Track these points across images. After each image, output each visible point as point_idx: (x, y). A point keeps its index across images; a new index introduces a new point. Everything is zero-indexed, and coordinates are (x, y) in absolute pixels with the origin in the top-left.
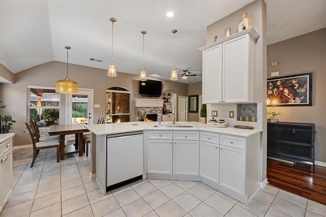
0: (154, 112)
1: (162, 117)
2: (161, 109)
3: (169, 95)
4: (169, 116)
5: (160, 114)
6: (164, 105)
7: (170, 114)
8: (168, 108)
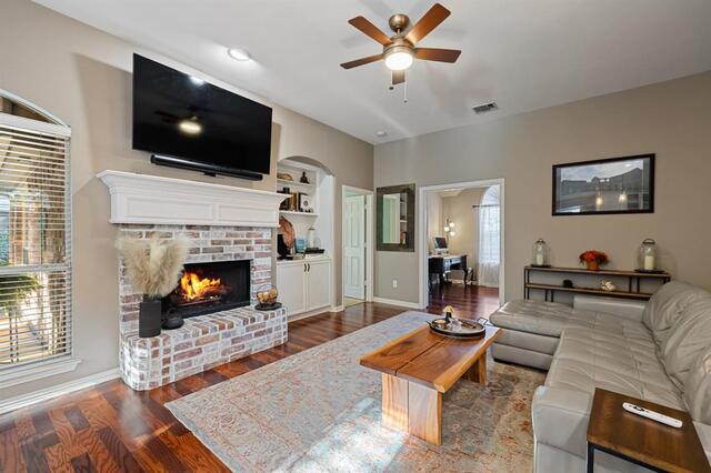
0: (231, 253)
1: (273, 271)
2: (266, 236)
3: (304, 180)
4: (307, 267)
5: (267, 261)
6: (283, 221)
7: (309, 257)
8: (300, 232)
